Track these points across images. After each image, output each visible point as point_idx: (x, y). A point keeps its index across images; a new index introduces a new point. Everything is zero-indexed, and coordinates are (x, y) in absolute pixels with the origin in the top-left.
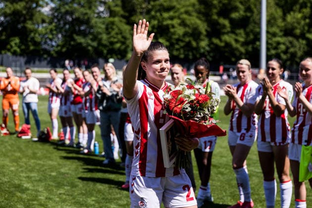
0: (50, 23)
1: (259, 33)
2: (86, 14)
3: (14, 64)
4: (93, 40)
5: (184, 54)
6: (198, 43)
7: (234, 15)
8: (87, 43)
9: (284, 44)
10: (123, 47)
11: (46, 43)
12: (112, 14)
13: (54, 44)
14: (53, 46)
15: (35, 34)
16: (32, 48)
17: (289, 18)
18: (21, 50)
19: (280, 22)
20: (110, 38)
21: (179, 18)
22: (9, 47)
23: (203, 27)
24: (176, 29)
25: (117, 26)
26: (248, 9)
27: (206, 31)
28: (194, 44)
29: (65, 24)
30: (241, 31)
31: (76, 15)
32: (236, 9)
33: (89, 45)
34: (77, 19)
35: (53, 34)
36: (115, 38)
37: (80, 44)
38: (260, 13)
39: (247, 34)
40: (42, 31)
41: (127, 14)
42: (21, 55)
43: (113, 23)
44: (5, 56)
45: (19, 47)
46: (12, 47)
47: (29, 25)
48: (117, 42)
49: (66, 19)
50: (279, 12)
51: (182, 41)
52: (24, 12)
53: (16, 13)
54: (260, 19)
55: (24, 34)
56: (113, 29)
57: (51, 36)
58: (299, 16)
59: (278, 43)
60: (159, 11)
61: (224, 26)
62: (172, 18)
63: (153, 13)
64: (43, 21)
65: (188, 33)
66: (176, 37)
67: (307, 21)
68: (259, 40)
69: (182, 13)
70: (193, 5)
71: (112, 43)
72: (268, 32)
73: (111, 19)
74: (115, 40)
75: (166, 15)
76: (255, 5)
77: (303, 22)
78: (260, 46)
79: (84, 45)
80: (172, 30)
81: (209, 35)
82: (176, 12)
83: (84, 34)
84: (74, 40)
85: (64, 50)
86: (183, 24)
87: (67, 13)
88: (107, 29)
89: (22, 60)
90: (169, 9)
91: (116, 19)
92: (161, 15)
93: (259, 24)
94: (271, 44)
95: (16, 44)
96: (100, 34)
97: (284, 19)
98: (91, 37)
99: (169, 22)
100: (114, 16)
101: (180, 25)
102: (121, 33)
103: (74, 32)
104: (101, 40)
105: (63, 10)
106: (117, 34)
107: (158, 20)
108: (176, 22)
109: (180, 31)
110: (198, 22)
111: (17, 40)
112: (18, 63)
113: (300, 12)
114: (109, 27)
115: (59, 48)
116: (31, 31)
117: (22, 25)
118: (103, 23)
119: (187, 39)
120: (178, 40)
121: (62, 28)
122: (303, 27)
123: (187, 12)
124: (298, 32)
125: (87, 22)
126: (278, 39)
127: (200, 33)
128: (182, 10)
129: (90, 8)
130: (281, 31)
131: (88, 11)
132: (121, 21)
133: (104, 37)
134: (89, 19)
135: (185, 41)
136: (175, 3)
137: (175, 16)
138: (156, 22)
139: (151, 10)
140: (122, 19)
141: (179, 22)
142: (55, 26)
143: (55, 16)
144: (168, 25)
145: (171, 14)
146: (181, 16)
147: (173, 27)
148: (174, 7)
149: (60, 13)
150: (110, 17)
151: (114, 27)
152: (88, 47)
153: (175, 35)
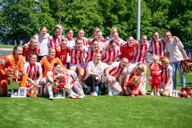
1: (136, 24)
2: (26, 10)
4: (30, 27)
7: (120, 13)
8: (27, 29)
9: (152, 31)
12: (44, 11)
13: (6, 29)
14: (5, 31)
17: (155, 15)
19: (149, 17)
23: (101, 20)
24: (84, 21)
25: (46, 19)
26: (130, 9)
27: (103, 22)
29: (13, 17)
30: (125, 23)
31: (20, 11)
32: (121, 9)
34: (21, 14)
35: (4, 23)
37: (23, 29)
38: (137, 11)
39: (129, 25)
41: (53, 11)
43: (43, 16)
49: (13, 13)
50: (149, 11)
51: (88, 29)
54: (137, 15)
56: (44, 20)
57: (4, 25)
58: (162, 13)
59: (149, 31)
60: (73, 9)
61: (115, 19)
62: (81, 14)
63: (69, 10)
65: (91, 23)
66: (84, 26)
67: (167, 16)
68: (136, 28)
69: (88, 11)
70: (95, 6)
72: (141, 23)
73: (43, 14)
75: (77, 12)
76: (134, 7)
77: (164, 18)
78: (137, 32)
79: (25, 30)
80: (81, 21)
81: (105, 25)
82: (83, 10)
83: (25, 24)
84: (19, 27)
85: (12, 33)
86: (89, 17)
87: (14, 9)
88: (40, 20)
90: (79, 8)
91: (46, 14)
92: (75, 12)
93: (136, 19)
94: (143, 31)
97: (152, 16)
99: (80, 16)
100: (44, 12)
101: (86, 18)
102: (49, 23)
103: (18, 22)
104: (36, 27)
105: (11, 8)
106: (46, 23)
107: (73, 15)
108: (84, 16)
109: (87, 22)
110: (98, 16)
113: (162, 11)
115: (9, 32)
118: (37, 17)
119: (91, 27)
122: (164, 20)
123: (91, 10)
124: (161, 24)
125: (27, 16)
126: (148, 28)
127: (99, 23)
128: (88, 9)
129: (29, 6)
130: (150, 23)
133: (38, 25)
134: (28, 13)
135: (90, 29)
136: (83, 5)
137: (83, 13)
138: (71, 16)
139: (68, 8)
140: (49, 14)
141: (86, 16)
142: (6, 18)
143: (6, 12)
144: (79, 18)
145: (81, 11)
146: (87, 13)
147: (82, 19)
148: (83, 7)
149: (10, 9)
150: (41, 13)
151: (45, 19)
152: (27, 31)
153: (83, 24)
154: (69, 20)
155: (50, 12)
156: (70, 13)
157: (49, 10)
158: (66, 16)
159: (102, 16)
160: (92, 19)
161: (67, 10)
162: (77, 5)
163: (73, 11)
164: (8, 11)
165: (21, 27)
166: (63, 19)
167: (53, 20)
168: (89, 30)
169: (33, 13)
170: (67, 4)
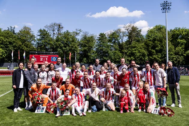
0: (96, 53)
1: (166, 54)
2: (107, 50)
5: (140, 62)
6: (144, 58)
7: (157, 49)
9: (175, 58)
10: (119, 60)
12: (116, 50)
16: (90, 61)
17: (177, 49)
18: (87, 62)
19: (173, 50)
20: (115, 57)
21: (138, 50)
22: (83, 61)
23: (146, 53)
26: (162, 46)
27: (147, 54)
28: (143, 58)
29: (101, 53)
30: (160, 54)
31: (104, 50)
32: (157, 46)
34: (104, 52)
38: (166, 48)
39: (162, 55)
40: (93, 56)
42: (87, 63)
43: (116, 52)
45: (86, 61)
46: (84, 61)
47: (89, 54)
48: (117, 59)
50: (173, 47)
51: (139, 58)
52: (87, 50)
53: (85, 51)
54: (166, 49)
55: (87, 57)
56: (116, 54)
58: (181, 48)
59: (173, 58)
60: (131, 48)
61: (154, 52)
62: (135, 50)
63: (129, 49)
66: (137, 56)
67: (184, 49)
68: (166, 57)
70: (143, 46)
71: (116, 59)
72: (169, 54)
73: (115, 51)
75: (133, 49)
76: (164, 45)
77: (182, 50)
78: (166, 58)
80: (135, 54)
81: (148, 55)
84: (103, 58)
86: (139, 52)
87: (101, 50)
88: (114, 54)
90: (134, 47)
92: (132, 49)
93: (166, 51)
94: (170, 58)
95: (85, 60)
97: (175, 49)
98: (108, 57)
99: (135, 51)
101: (138, 52)
102: (118, 56)
103: (103, 56)
107: (131, 51)
108: (137, 51)
109: (138, 54)
110: (144, 51)
111: (86, 59)
113: (181, 47)
116: (90, 56)
117: (87, 54)
119: (141, 57)
120: (138, 57)
121: (99, 55)
122: (182, 51)
123: (140, 48)
124: (180, 53)
125: (107, 52)
126: (173, 56)
127: (145, 55)
128: (139, 47)
130: (174, 53)
131: (107, 49)
132: (118, 52)
133: (113, 57)
136: (136, 45)
138: (130, 52)
139: (129, 48)
143: (97, 51)
144: (134, 52)
146: (139, 49)
147: (136, 53)
148: (136, 47)
149: (99, 50)
154: (129, 53)
155: (119, 50)
157: (119, 49)
158: (128, 52)
159: (147, 51)
161: (128, 48)
162: (133, 46)
163: (131, 49)
165: (105, 59)
166: (126, 53)
167: (120, 54)
169: (110, 51)
170: (128, 46)
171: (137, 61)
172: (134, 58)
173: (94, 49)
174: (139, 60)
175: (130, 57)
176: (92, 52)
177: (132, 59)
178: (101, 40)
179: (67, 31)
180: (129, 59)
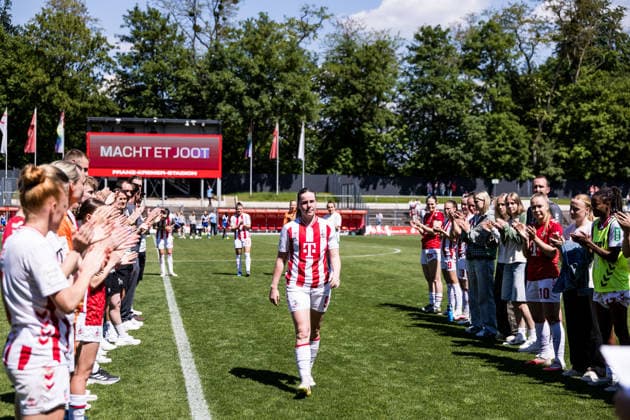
0: (399, 126)
2: (455, 109)
3: (344, 188)
4: (466, 150)
5: (616, 170)
8: (458, 155)
10: (515, 160)
11: (393, 155)
12: (497, 107)
13: (405, 157)
14: (403, 160)
15: (376, 143)
16: (371, 163)
18: (356, 167)
20: (494, 146)
22: (336, 161)
24: (603, 129)
25: (504, 128)
29: (421, 127)
31: (440, 111)
33: (460, 157)
34: (442, 118)
35: (403, 142)
36: (500, 146)
37: (447, 156)
40: (386, 137)
41: (520, 107)
42: (355, 174)
43: (498, 122)
44: (331, 177)
45: (352, 162)
46: (342, 162)
47: (368, 130)
48: (504, 153)
49: (424, 117)
51: (613, 149)
52: (359, 110)
53: (347, 112)
55: (359, 143)
56: (499, 132)
57: (400, 146)
60: (574, 100)
62: (595, 112)
63: (564, 104)
64: (389, 123)
65: (623, 134)
66: (604, 141)
69: (612, 103)
71: (496, 155)
73: (496, 116)
74: (503, 149)
75: (585, 106)
79: (452, 158)
80: (597, 132)
82: (602, 101)
83: (453, 143)
84: (436, 151)
85: (421, 165)
86: (614, 120)
87: (425, 108)
88: (488, 131)
89: (357, 182)
90: (589, 97)
91: (503, 116)
92: (578, 106)
95: (347, 157)
96: (479, 140)
98: (464, 145)
99: (592, 118)
100: (501, 112)
101: (609, 122)
102: (511, 138)
103: (436, 137)
104: (479, 149)
105: (419, 105)
106: (504, 139)
107: (573, 114)
108: (601, 117)
109: (610, 131)
111: (349, 152)
112: (351, 187)
114: (491, 129)
115: (413, 164)
116: (371, 139)
117: (356, 129)
118: (483, 123)
119: (622, 145)
120: (606, 147)
121: (417, 132)
125: (458, 121)
128: (613, 98)
129: (461, 99)
131: (458, 104)
132: (511, 119)
133: (485, 144)
134: (459, 116)
135: (618, 149)
136: (600, 87)
137: (602, 108)
138: (569, 118)
139: (561, 99)
140: (512, 115)
141: (608, 116)
142: (406, 130)
143: (406, 115)
144: (590, 122)
145: (594, 104)
146: (612, 107)
147: (598, 125)
148: (599, 94)
149: (414, 109)
150: (492, 113)
151: (500, 128)
152: (458, 160)
153: (601, 138)
154: (563, 127)
155: (514, 111)
156: (565, 112)
157: (512, 104)
158: (556, 120)
160: (624, 124)
161: (556, 102)
162: (584, 88)
163: (572, 105)
164: (411, 113)
165: (443, 151)
166: (547, 126)
167: (520, 130)
168: (616, 152)
169: (472, 114)
170: (557, 88)
171: (604, 164)
172: (587, 148)
173: (391, 106)
174: (611, 159)
175: (570, 146)
176: (380, 118)
177: (580, 153)
178: (423, 63)
179: (262, 15)
180: (565, 155)
